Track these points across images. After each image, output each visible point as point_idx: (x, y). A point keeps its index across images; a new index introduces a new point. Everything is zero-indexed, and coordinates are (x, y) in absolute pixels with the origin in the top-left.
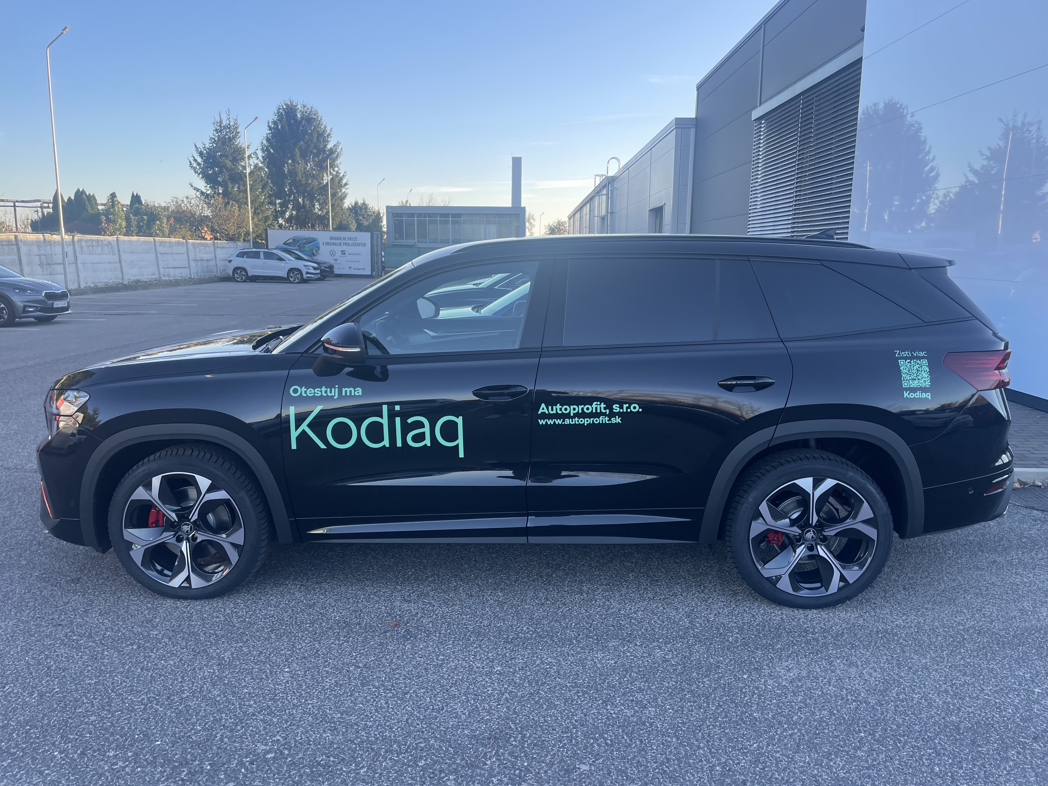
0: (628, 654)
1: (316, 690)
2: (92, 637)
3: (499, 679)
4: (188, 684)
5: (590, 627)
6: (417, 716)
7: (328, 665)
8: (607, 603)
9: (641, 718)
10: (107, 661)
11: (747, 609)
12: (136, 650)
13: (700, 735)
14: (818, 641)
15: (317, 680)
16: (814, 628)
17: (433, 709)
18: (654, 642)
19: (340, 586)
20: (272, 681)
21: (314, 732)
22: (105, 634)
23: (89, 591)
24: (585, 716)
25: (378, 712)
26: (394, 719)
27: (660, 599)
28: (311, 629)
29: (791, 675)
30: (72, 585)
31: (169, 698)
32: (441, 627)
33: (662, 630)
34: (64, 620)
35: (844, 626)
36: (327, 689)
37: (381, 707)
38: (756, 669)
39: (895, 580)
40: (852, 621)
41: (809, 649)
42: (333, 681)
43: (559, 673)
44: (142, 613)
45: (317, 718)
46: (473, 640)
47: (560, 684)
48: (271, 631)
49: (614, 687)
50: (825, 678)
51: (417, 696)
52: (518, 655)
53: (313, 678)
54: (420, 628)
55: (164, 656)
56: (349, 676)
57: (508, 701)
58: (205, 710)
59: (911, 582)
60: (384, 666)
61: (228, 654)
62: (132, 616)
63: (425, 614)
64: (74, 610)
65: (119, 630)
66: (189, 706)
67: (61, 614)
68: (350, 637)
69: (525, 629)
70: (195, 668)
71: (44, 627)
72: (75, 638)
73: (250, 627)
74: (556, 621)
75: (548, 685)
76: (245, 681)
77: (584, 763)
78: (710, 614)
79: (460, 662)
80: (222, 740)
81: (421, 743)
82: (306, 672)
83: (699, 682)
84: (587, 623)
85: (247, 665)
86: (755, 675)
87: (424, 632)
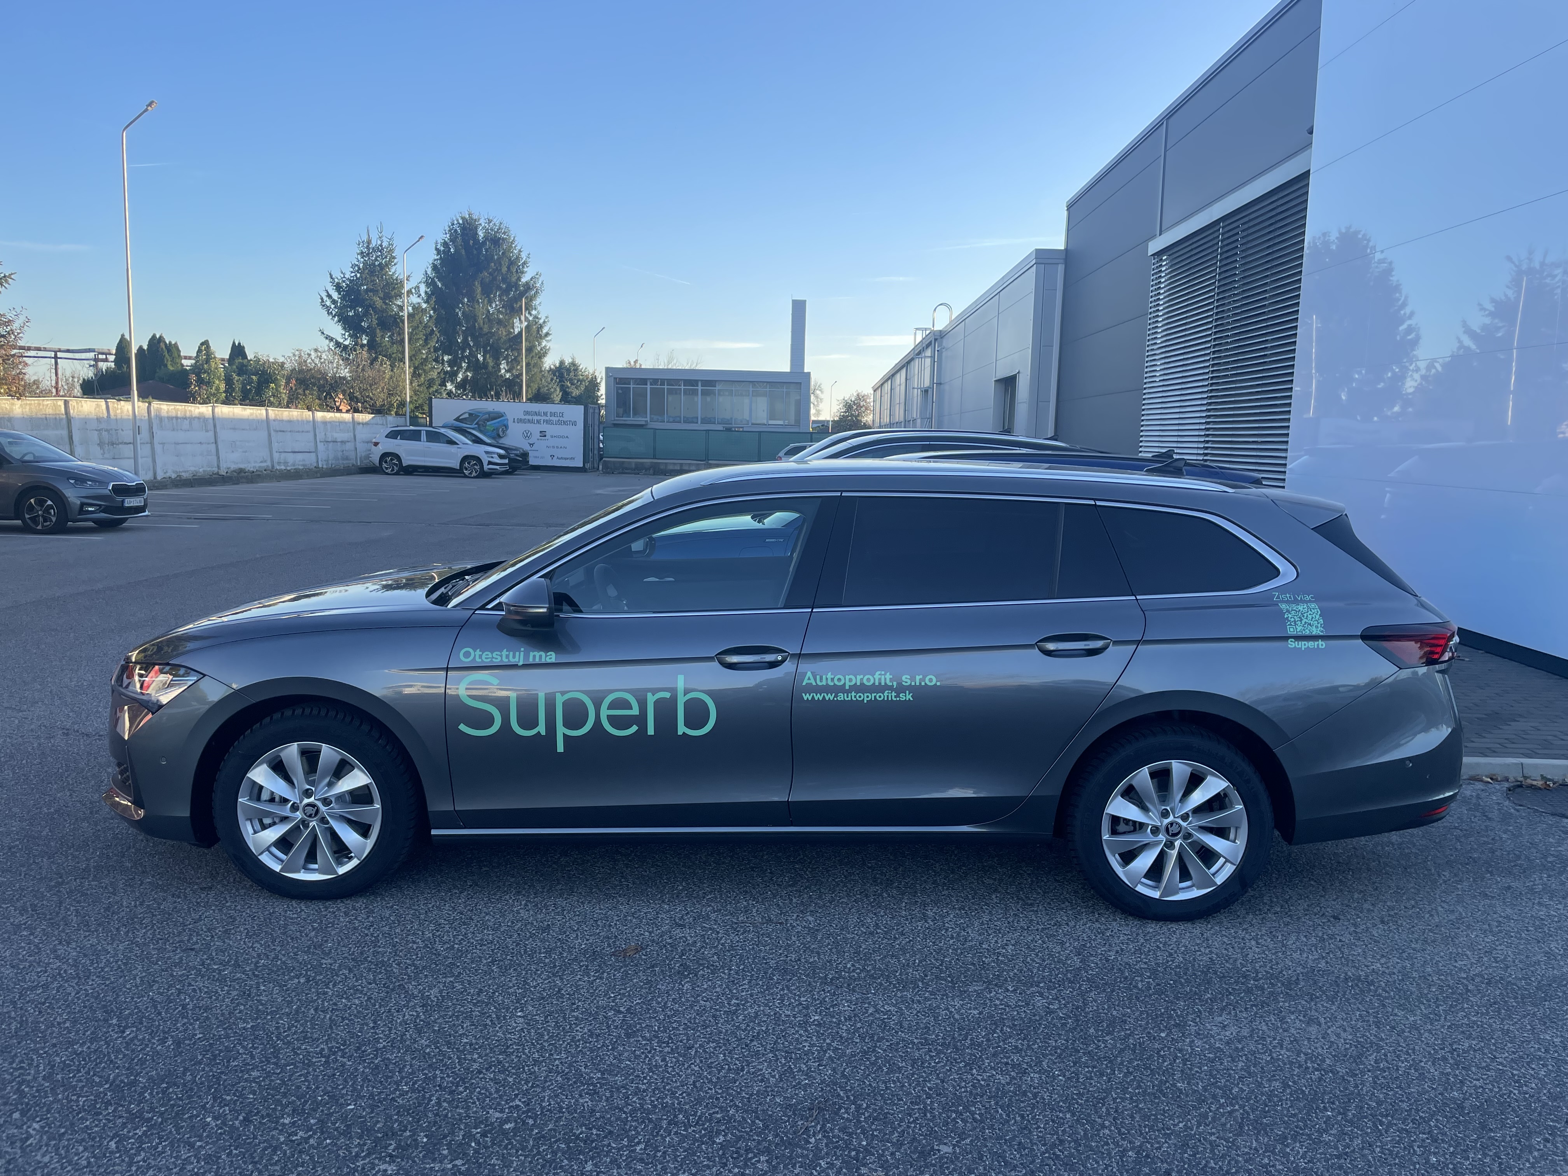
0: (998, 1002)
1: (564, 1042)
2: (239, 966)
3: (818, 1032)
4: (383, 1031)
5: (941, 965)
6: (707, 1078)
7: (577, 1009)
8: (963, 933)
9: (1020, 1086)
10: (265, 998)
11: (1161, 945)
12: (303, 984)
13: (1104, 1110)
14: (1262, 989)
15: (564, 1029)
16: (1257, 972)
17: (729, 1069)
18: (1032, 986)
19: (582, 903)
20: (500, 1028)
21: (567, 1096)
22: (257, 962)
23: (228, 904)
24: (943, 1081)
25: (653, 1072)
26: (676, 1081)
27: (1037, 930)
28: (547, 960)
29: (1228, 1033)
30: (203, 896)
31: (359, 1048)
32: (731, 961)
33: (1043, 971)
34: (197, 943)
35: (1299, 970)
36: (579, 1040)
37: (656, 1065)
38: (1176, 1025)
39: (1369, 910)
40: (1310, 963)
41: (1250, 1000)
42: (586, 1030)
43: (901, 1025)
44: (307, 936)
45: (568, 1079)
46: (778, 979)
47: (903, 1040)
48: (493, 962)
49: (980, 1045)
50: (1275, 1039)
51: (704, 1051)
52: (842, 1000)
53: (557, 1026)
54: (701, 962)
55: (345, 993)
56: (607, 1023)
57: (832, 1061)
58: (411, 1066)
59: (1392, 913)
60: (655, 1011)
61: (434, 992)
62: (292, 939)
63: (707, 944)
64: (209, 930)
65: (276, 957)
66: (388, 1059)
67: (191, 935)
68: (604, 972)
69: (849, 966)
70: (390, 1009)
71: (169, 952)
72: (216, 967)
73: (461, 957)
74: (892, 956)
75: (887, 1041)
76: (462, 1027)
77: (945, 1144)
78: (1110, 951)
79: (762, 1008)
80: (439, 1104)
81: (717, 1113)
82: (546, 1017)
83: (1099, 1041)
84: (937, 960)
85: (463, 1007)
86: (1176, 1034)
87: (708, 968)
